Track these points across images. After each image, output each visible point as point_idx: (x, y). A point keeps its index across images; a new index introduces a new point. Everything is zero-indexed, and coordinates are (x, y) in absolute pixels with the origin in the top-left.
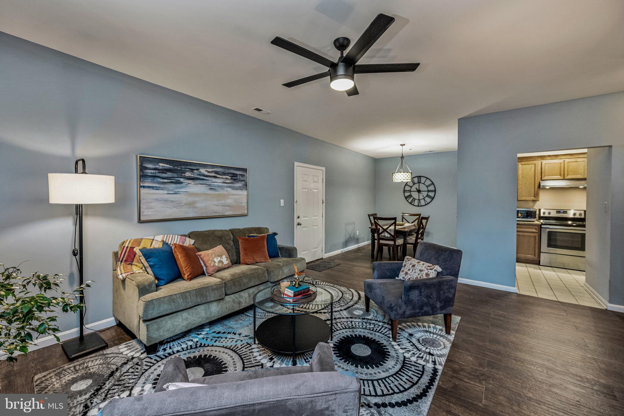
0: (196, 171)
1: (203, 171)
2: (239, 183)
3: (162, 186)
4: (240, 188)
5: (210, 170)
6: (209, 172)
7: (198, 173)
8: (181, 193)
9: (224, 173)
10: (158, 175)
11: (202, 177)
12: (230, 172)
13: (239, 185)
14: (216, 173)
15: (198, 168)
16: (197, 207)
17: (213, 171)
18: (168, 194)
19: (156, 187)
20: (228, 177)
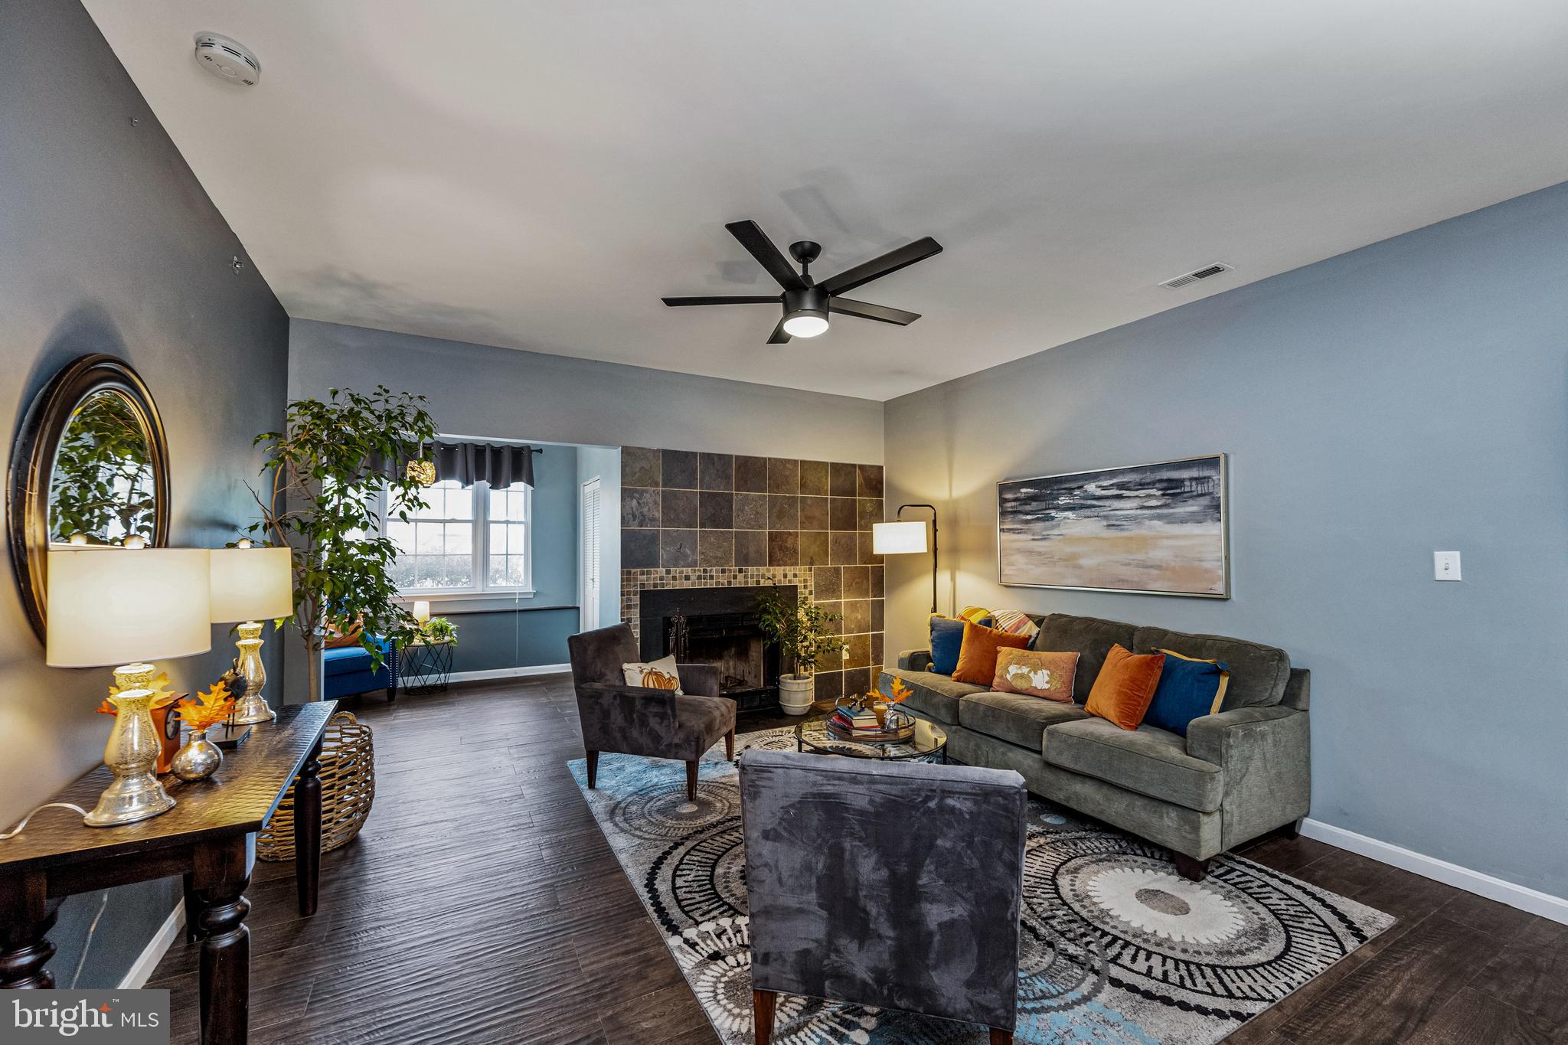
0: (1077, 492)
1: (1091, 488)
2: (1191, 502)
3: (1025, 527)
4: (1195, 519)
5: (1105, 483)
6: (1104, 488)
7: (1082, 495)
8: (1052, 537)
9: (1141, 485)
10: (1020, 508)
11: (1089, 502)
12: (1158, 478)
13: (1192, 507)
14: (1121, 486)
15: (1080, 484)
16: (1080, 567)
17: (1112, 485)
18: (1033, 540)
19: (1018, 529)
20: (1153, 492)
